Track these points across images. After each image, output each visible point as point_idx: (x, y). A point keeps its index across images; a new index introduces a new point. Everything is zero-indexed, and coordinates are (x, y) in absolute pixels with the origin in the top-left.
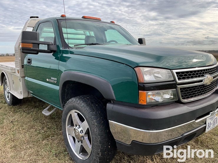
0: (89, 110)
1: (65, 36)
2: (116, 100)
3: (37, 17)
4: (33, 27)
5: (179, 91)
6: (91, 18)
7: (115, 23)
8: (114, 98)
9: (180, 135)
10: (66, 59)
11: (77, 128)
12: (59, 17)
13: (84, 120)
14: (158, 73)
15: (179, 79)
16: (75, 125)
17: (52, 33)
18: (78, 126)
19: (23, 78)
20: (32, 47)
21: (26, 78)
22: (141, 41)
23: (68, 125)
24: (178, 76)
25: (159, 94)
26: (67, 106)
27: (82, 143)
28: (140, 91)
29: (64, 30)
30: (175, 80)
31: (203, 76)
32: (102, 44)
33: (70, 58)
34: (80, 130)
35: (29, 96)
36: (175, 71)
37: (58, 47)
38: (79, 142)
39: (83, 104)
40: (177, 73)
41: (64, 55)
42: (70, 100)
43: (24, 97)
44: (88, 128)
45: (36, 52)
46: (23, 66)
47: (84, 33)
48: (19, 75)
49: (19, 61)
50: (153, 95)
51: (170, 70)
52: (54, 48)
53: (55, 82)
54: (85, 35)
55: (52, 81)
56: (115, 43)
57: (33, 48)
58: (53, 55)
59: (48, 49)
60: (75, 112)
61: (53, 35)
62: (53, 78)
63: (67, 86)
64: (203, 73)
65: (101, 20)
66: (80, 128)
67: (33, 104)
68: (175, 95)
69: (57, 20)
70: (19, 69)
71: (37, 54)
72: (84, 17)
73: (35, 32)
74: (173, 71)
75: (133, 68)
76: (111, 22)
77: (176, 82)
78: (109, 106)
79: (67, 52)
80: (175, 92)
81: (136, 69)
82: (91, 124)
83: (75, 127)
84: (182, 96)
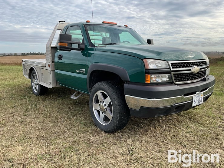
0: (112, 89)
1: (91, 37)
2: (130, 81)
3: (65, 22)
4: (61, 30)
5: (173, 76)
6: (109, 23)
7: (128, 27)
8: (129, 80)
9: (173, 105)
10: (90, 55)
11: (102, 103)
12: (85, 23)
13: (107, 97)
14: (159, 63)
15: (173, 68)
16: (100, 102)
17: (80, 35)
18: (102, 102)
19: (53, 71)
20: (67, 45)
21: (56, 71)
22: (149, 42)
23: (94, 103)
24: (172, 66)
25: (158, 77)
26: (94, 88)
27: (105, 113)
28: (146, 75)
29: (90, 33)
30: (170, 68)
31: (191, 67)
32: (119, 43)
33: (93, 53)
34: (104, 104)
35: (57, 86)
36: (170, 62)
37: (86, 45)
38: (102, 113)
39: (107, 86)
40: (171, 64)
41: (90, 52)
42: (97, 84)
43: (53, 87)
44: (110, 102)
45: (70, 50)
46: (53, 62)
47: (101, 34)
48: (50, 69)
49: (50, 58)
50: (155, 78)
51: (167, 61)
52: (82, 46)
53: (84, 72)
54: (102, 36)
55: (81, 72)
56: (128, 43)
57: (68, 47)
58: (81, 52)
59: (78, 48)
60: (101, 92)
61: (81, 37)
62: (82, 70)
63: (93, 75)
64: (192, 65)
65: (117, 25)
66: (104, 103)
67: (57, 94)
68: (170, 78)
69: (84, 25)
70: (50, 64)
71: (70, 51)
72: (103, 22)
73: (64, 34)
74: (169, 62)
75: (142, 60)
76: (125, 26)
77: (171, 69)
78: (126, 85)
79: (93, 50)
80: (170, 76)
81: (144, 60)
82: (112, 98)
83: (100, 103)
84: (175, 80)
